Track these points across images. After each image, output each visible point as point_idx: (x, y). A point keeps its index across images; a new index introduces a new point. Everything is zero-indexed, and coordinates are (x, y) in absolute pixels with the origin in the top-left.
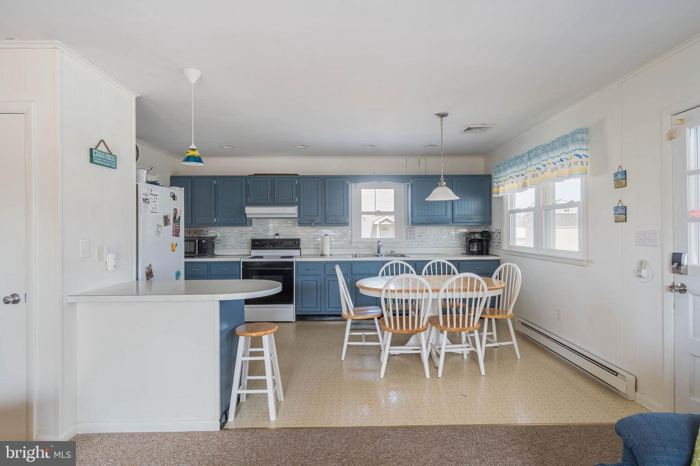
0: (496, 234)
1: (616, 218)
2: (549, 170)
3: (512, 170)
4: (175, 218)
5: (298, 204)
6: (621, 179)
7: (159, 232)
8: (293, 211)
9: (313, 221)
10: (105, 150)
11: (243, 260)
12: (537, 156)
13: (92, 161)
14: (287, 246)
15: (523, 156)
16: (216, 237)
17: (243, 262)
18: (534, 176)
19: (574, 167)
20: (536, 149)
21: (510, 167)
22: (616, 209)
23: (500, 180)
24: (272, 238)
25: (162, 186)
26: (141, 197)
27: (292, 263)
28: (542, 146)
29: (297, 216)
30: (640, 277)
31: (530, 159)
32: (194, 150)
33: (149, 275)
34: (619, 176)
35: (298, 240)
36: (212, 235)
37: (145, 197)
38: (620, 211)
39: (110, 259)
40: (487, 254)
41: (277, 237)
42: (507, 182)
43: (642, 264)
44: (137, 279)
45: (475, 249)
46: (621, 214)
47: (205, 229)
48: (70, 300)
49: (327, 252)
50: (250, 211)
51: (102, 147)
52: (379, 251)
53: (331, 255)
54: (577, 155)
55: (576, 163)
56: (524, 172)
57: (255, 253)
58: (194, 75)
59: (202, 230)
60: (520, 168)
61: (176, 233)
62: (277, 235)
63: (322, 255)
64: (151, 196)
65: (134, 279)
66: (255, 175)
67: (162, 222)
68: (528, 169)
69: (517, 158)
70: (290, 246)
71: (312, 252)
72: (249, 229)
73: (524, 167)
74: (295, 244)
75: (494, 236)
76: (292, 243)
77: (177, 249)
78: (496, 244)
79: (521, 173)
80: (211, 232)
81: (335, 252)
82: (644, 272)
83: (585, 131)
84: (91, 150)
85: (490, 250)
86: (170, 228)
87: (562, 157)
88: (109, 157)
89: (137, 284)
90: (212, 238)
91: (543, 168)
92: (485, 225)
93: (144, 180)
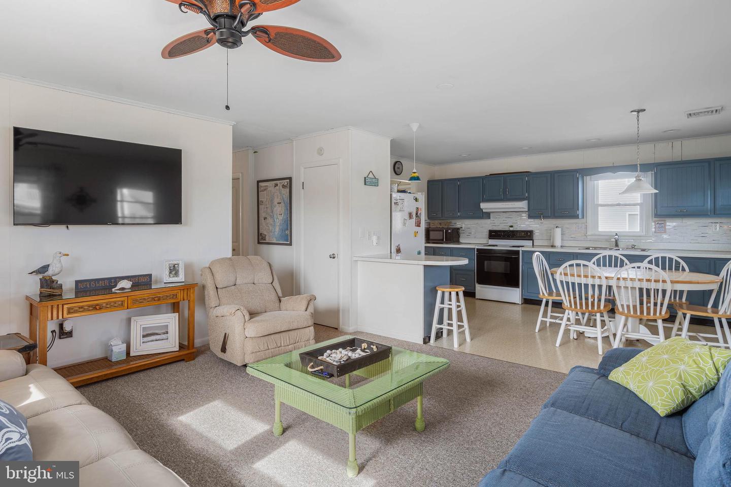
4: (417, 214)
5: (528, 199)
7: (405, 224)
8: (523, 205)
9: (542, 214)
10: (373, 177)
11: (477, 247)
13: (365, 184)
14: (520, 237)
16: (461, 228)
17: (477, 249)
24: (507, 229)
25: (410, 193)
26: (393, 201)
27: (519, 251)
29: (527, 210)
32: (415, 173)
33: (398, 251)
35: (532, 232)
36: (459, 226)
37: (396, 202)
39: (374, 238)
41: (511, 229)
44: (391, 253)
47: (453, 221)
48: (355, 259)
49: (558, 243)
50: (485, 206)
51: (371, 176)
52: (617, 245)
53: (561, 247)
57: (492, 242)
58: (415, 127)
59: (450, 222)
61: (418, 225)
62: (512, 226)
63: (553, 246)
64: (400, 201)
65: (389, 252)
66: (491, 175)
67: (407, 217)
70: (523, 237)
71: (544, 243)
72: (488, 221)
74: (528, 235)
76: (524, 234)
77: (418, 235)
80: (459, 224)
81: (566, 244)
84: (365, 178)
86: (413, 220)
88: (374, 180)
89: (391, 255)
90: (458, 229)
93: (396, 190)
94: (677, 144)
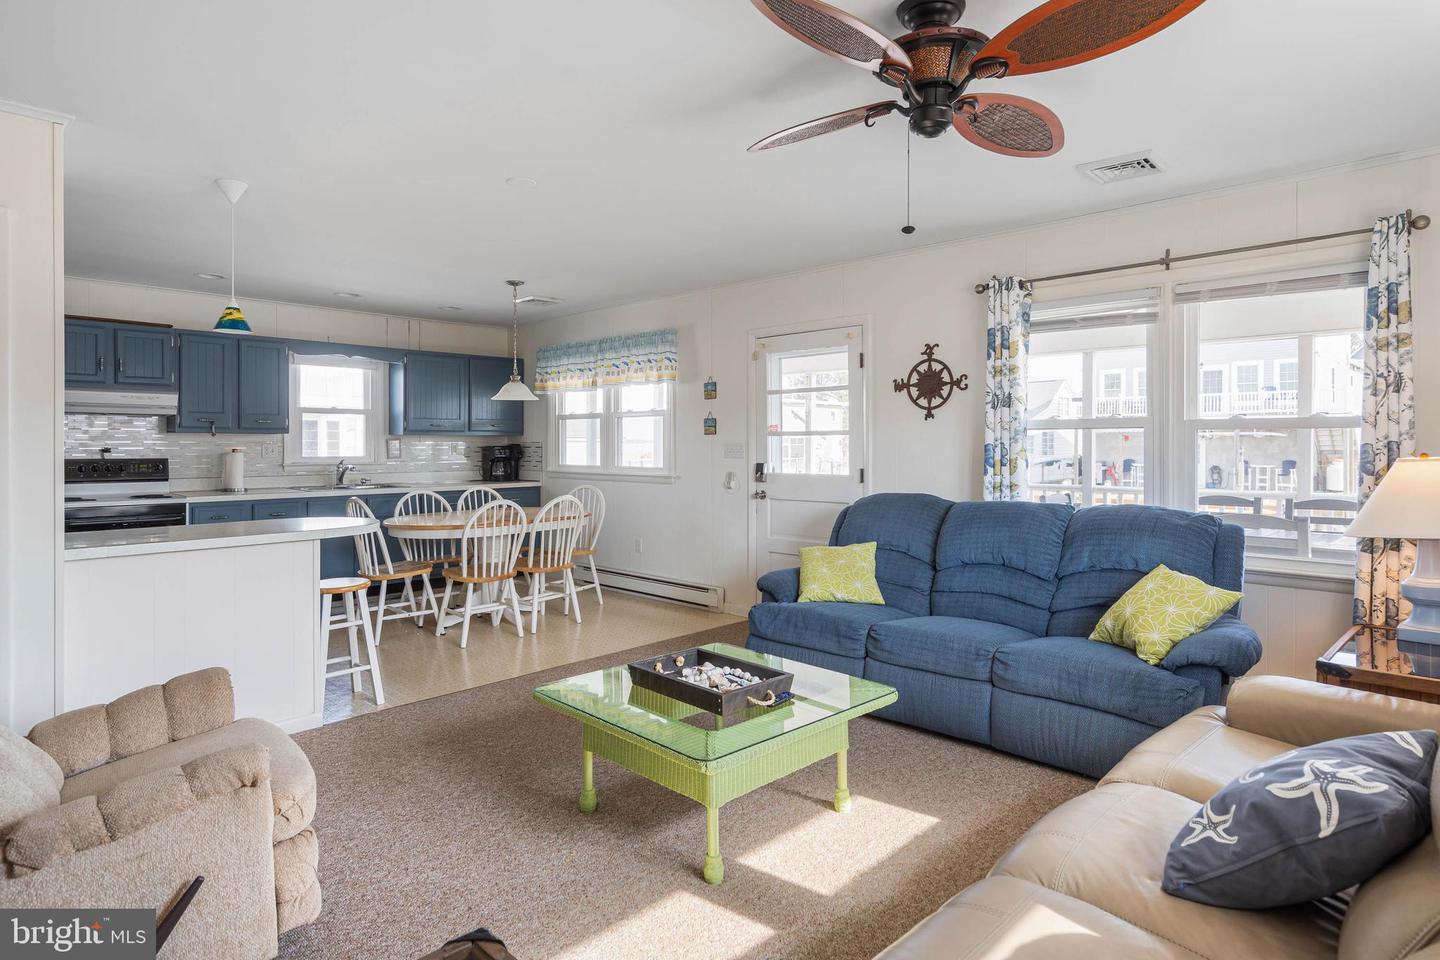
0: (533, 449)
1: (706, 430)
2: (632, 370)
3: (571, 360)
5: (179, 389)
6: (711, 390)
8: (168, 401)
9: (212, 423)
12: (613, 349)
14: (134, 474)
15: (590, 344)
18: (608, 374)
19: (663, 371)
20: (612, 340)
21: (569, 356)
22: (706, 421)
23: (549, 370)
24: (95, 457)
27: (183, 506)
28: (620, 338)
29: (176, 413)
30: (730, 488)
31: (601, 350)
34: (709, 387)
35: (164, 462)
38: (710, 423)
40: (517, 479)
41: (107, 456)
42: (562, 375)
43: (730, 476)
45: (500, 472)
46: (711, 426)
49: (239, 482)
52: (340, 480)
53: (246, 490)
54: (669, 359)
55: (667, 368)
56: (591, 366)
60: (587, 359)
62: (107, 450)
63: (226, 491)
68: (599, 363)
69: (580, 345)
70: (144, 473)
71: (197, 485)
73: (592, 359)
75: (528, 452)
78: (534, 463)
79: (587, 366)
82: (732, 484)
83: (674, 332)
85: (521, 472)
87: (651, 357)
91: (622, 366)
92: (508, 436)
94: (414, 324)
